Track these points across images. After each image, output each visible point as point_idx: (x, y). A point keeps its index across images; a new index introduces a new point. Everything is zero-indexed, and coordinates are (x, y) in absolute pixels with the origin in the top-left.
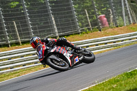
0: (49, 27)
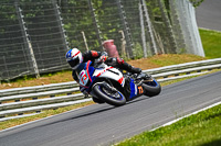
0: (23, 59)
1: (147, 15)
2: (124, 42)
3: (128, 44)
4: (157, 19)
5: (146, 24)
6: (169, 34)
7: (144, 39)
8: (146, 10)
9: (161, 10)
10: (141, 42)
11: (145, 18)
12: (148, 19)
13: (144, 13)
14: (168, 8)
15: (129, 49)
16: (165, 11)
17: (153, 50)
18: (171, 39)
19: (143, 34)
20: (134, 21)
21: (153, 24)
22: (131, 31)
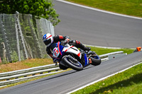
1: (21, 32)
2: (5, 51)
3: (7, 52)
4: (28, 34)
5: (20, 38)
6: (36, 45)
7: (19, 48)
8: (20, 28)
9: (31, 28)
10: (16, 50)
11: (19, 34)
12: (22, 35)
13: (19, 30)
14: (35, 27)
15: (8, 55)
16: (33, 29)
17: (25, 56)
18: (38, 48)
19: (18, 45)
20: (11, 36)
21: (25, 38)
22: (10, 43)
